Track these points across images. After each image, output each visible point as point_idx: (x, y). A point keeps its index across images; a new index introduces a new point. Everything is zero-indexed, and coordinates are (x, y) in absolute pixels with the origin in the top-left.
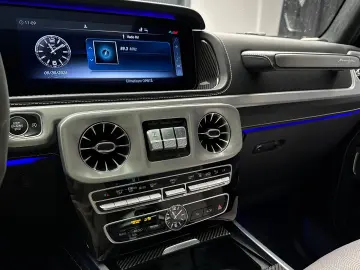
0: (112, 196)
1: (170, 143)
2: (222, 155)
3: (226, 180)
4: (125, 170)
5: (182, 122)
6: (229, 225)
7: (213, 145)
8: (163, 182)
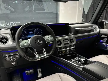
0: (60, 49)
1: (67, 42)
2: (73, 44)
3: (74, 47)
4: (61, 46)
5: (68, 39)
6: (75, 54)
7: (72, 42)
8: (66, 47)
